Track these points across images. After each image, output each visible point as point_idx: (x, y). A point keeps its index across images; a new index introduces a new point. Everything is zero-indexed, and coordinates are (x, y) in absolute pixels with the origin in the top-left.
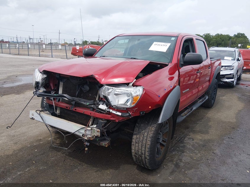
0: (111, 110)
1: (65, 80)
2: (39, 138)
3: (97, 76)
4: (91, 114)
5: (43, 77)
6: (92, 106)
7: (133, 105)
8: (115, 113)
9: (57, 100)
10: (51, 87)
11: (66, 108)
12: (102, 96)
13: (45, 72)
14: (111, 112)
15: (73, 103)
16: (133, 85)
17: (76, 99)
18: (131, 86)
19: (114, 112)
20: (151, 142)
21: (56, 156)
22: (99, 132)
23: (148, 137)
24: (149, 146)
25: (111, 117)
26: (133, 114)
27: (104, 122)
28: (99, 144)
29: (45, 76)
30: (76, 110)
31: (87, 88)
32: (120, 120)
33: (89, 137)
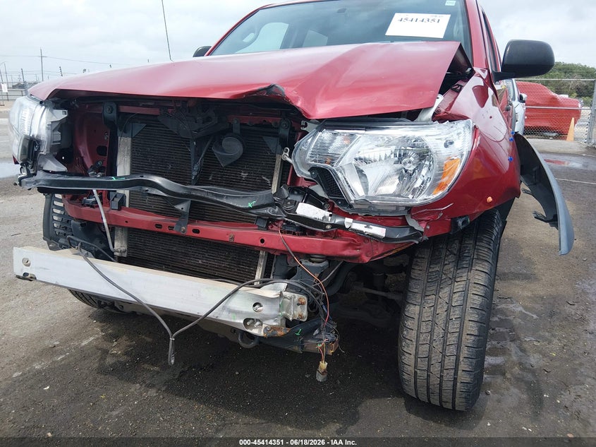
0: (348, 222)
1: (138, 127)
2: (48, 343)
3: (290, 89)
4: (262, 241)
5: (55, 119)
6: (268, 211)
7: (440, 193)
8: (365, 230)
9: (115, 204)
10: (82, 158)
11: (157, 229)
12: (303, 173)
13: (60, 98)
14: (347, 226)
15: (183, 207)
16: (439, 118)
17: (202, 190)
18: (427, 121)
19: (359, 226)
20: (478, 324)
21: (125, 399)
22: (302, 304)
23: (469, 310)
24: (473, 338)
25: (346, 246)
26: (428, 227)
27: (321, 265)
28: (303, 347)
29: (60, 115)
30: (196, 231)
31: (233, 148)
32: (377, 253)
33: (273, 328)
